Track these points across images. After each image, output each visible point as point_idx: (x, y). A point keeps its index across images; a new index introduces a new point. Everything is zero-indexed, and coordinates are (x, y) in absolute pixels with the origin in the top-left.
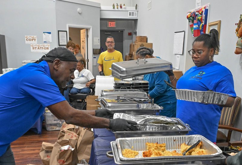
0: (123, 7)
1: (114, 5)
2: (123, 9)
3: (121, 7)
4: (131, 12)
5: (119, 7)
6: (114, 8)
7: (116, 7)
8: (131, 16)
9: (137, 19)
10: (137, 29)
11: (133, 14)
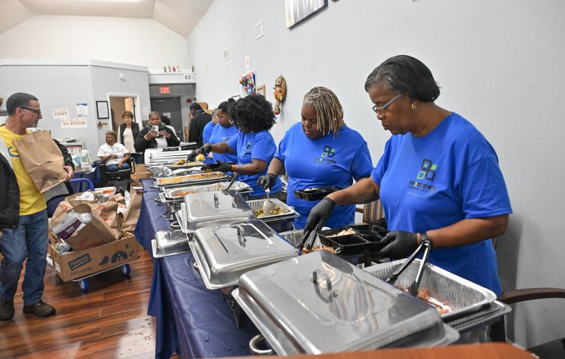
0: (177, 70)
1: (165, 68)
2: (177, 72)
3: (174, 70)
4: (187, 75)
5: (172, 70)
6: (165, 71)
7: (168, 70)
8: (187, 80)
9: (195, 83)
10: (196, 95)
11: (189, 79)
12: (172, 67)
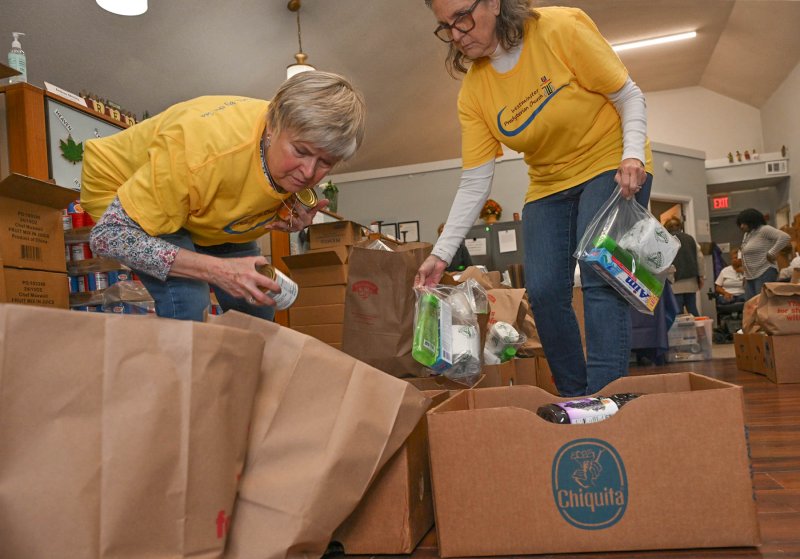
0: (752, 156)
1: (730, 156)
2: (752, 160)
3: (747, 156)
4: (772, 163)
5: (743, 158)
6: (731, 161)
7: (735, 159)
8: (773, 172)
9: (788, 177)
10: (787, 198)
11: (777, 168)
12: (742, 153)
